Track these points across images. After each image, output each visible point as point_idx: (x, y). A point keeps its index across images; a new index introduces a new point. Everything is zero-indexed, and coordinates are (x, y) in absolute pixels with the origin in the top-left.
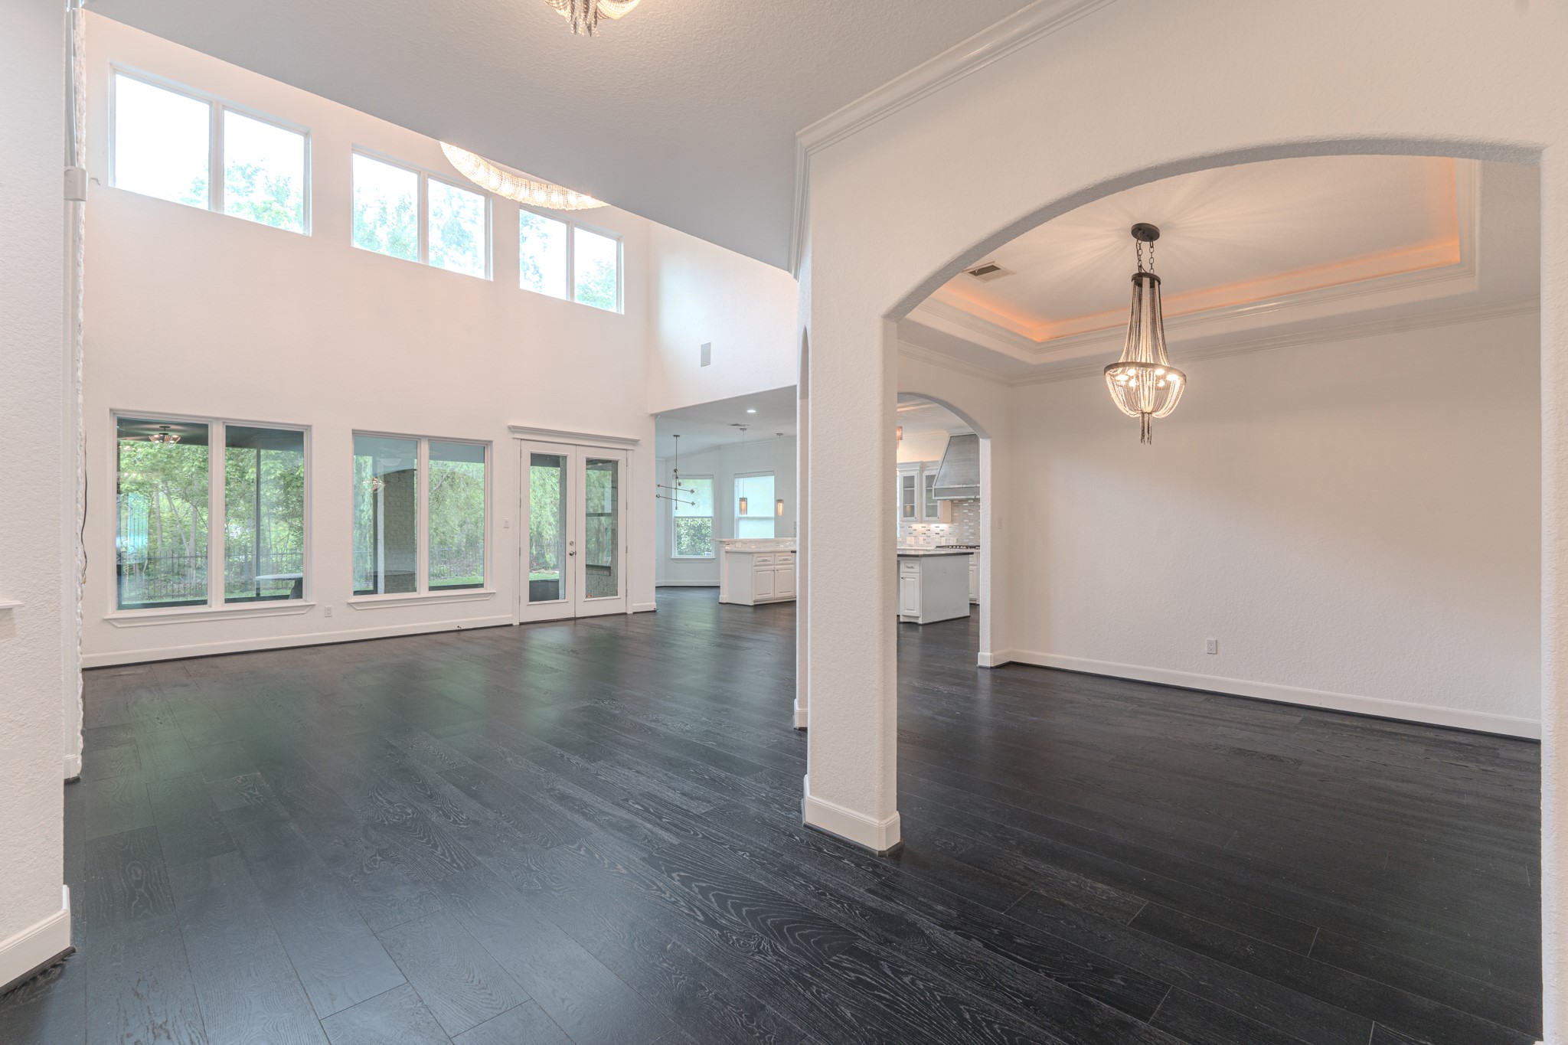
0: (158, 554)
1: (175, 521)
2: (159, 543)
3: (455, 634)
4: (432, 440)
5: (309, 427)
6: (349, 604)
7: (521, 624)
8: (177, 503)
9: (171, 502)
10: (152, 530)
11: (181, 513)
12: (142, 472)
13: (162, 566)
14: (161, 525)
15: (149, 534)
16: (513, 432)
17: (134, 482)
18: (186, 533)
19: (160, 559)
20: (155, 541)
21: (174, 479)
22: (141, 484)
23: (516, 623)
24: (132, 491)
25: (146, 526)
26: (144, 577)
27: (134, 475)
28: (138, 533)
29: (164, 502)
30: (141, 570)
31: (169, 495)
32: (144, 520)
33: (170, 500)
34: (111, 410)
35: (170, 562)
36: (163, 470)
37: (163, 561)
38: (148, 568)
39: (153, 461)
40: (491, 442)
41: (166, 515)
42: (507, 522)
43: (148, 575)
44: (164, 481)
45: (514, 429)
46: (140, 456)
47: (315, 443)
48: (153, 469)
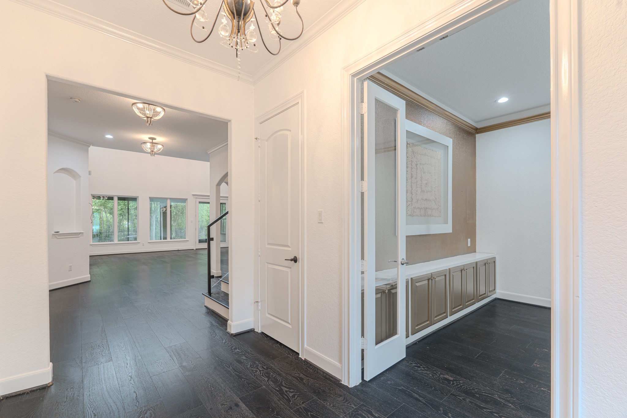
0: (102, 231)
1: (108, 221)
2: (103, 228)
3: (177, 251)
4: (170, 199)
5: (138, 197)
6: (149, 242)
7: (196, 249)
8: (108, 215)
9: (106, 215)
10: (100, 224)
11: (109, 218)
12: (98, 206)
13: (103, 235)
14: (103, 222)
15: (100, 225)
16: (194, 196)
17: (96, 209)
18: (110, 225)
19: (103, 232)
20: (101, 227)
21: (107, 208)
22: (98, 210)
23: (195, 249)
24: (95, 212)
25: (99, 222)
26: (98, 238)
27: (96, 207)
28: (96, 225)
29: (104, 214)
30: (98, 236)
31: (106, 212)
32: (98, 221)
33: (106, 214)
34: (91, 194)
35: (106, 234)
36: (104, 205)
37: (104, 233)
38: (99, 236)
39: (101, 203)
40: (187, 199)
41: (105, 219)
42: (192, 221)
43: (100, 238)
44: (104, 208)
45: (194, 195)
46: (97, 202)
47: (140, 200)
48: (101, 205)
